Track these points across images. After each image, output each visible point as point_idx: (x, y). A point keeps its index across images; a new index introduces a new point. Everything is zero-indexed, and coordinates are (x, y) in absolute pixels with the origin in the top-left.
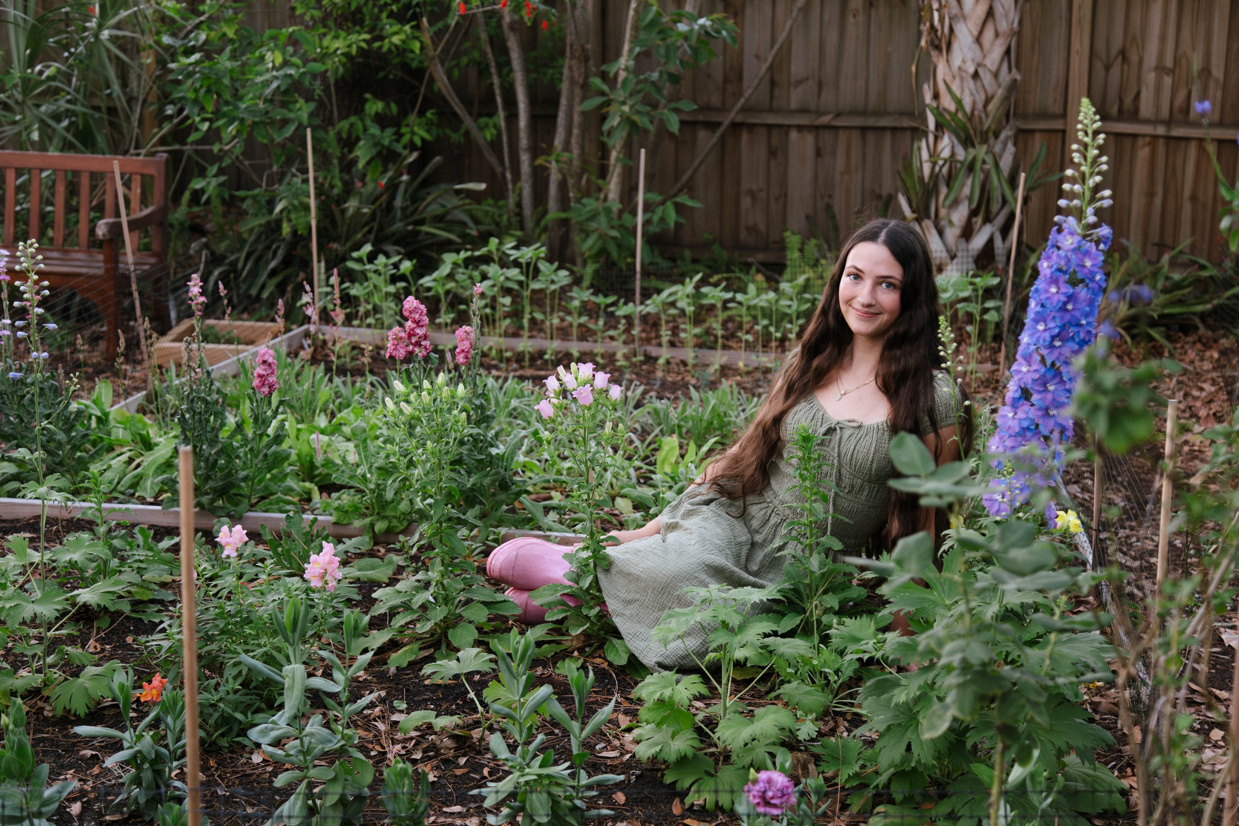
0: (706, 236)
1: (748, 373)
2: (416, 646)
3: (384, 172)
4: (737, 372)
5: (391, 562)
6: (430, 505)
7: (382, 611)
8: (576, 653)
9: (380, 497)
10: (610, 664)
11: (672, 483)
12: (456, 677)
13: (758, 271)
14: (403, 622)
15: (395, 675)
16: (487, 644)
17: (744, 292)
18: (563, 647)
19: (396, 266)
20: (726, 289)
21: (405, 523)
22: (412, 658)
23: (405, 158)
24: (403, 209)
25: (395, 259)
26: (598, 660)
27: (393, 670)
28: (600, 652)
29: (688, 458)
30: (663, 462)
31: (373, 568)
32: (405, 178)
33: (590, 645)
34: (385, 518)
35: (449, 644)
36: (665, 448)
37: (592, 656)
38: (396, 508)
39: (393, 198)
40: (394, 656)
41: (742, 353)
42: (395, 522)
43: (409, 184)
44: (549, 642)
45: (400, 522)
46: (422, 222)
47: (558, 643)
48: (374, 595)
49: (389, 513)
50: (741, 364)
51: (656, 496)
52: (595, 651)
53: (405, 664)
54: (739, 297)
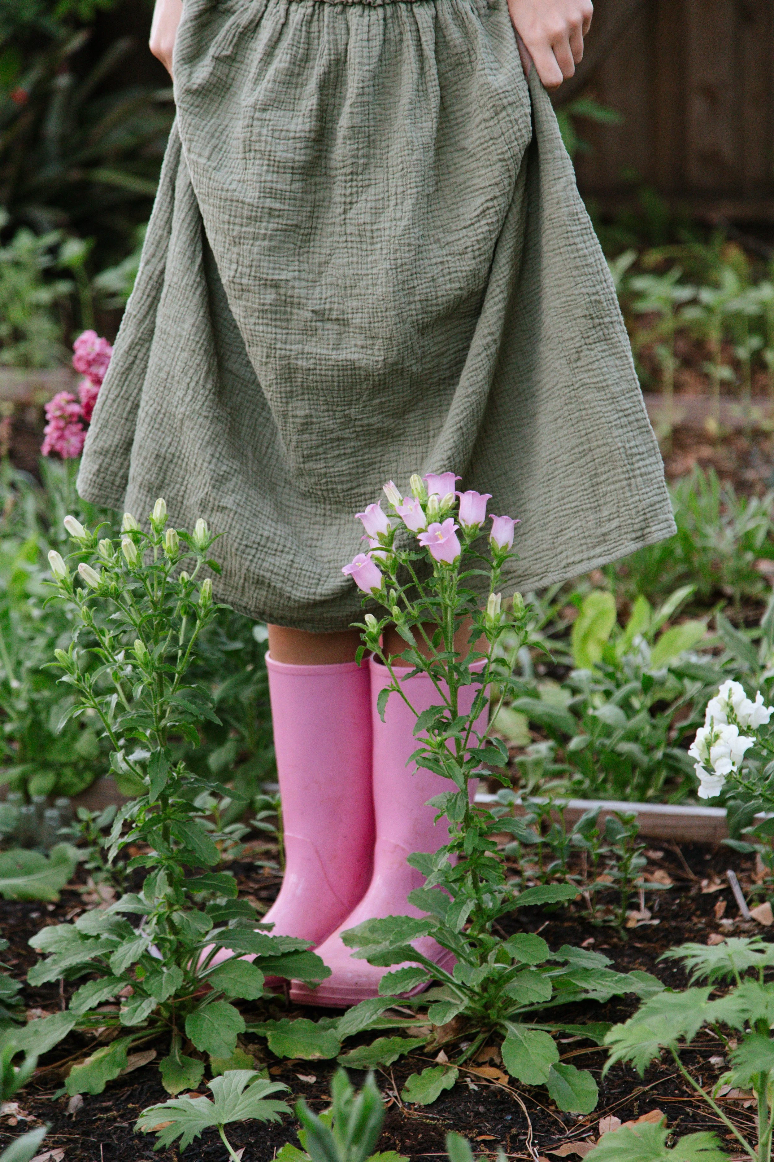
0: (629, 174)
1: (725, 440)
2: (120, 1048)
3: (25, 69)
4: (703, 438)
5: (63, 860)
6: (142, 764)
7: (52, 976)
8: (442, 1057)
9: (37, 726)
10: (513, 1081)
11: (609, 685)
12: (210, 1133)
13: (729, 239)
14: (93, 1002)
15: (80, 1112)
16: (264, 1040)
17: (716, 286)
18: (415, 1044)
19: (53, 251)
20: (682, 282)
21: (88, 777)
22: (115, 1073)
23: (65, 41)
24: (63, 139)
25: (50, 238)
26: (488, 1072)
27: (76, 1101)
28: (491, 1053)
29: (632, 625)
30: (585, 638)
31: (26, 870)
32: (63, 81)
33: (470, 1038)
34: (46, 766)
35: (186, 1045)
36: (589, 611)
37: (475, 1061)
38: (68, 748)
39: (40, 120)
40: (77, 1069)
41: (716, 403)
42: (68, 775)
43: (72, 90)
44: (386, 1033)
45: (79, 773)
46: (95, 163)
47: (403, 1033)
48: (36, 942)
49: (55, 756)
50: (712, 426)
51: (576, 711)
52: (479, 1051)
53: (100, 1088)
54: (706, 296)
